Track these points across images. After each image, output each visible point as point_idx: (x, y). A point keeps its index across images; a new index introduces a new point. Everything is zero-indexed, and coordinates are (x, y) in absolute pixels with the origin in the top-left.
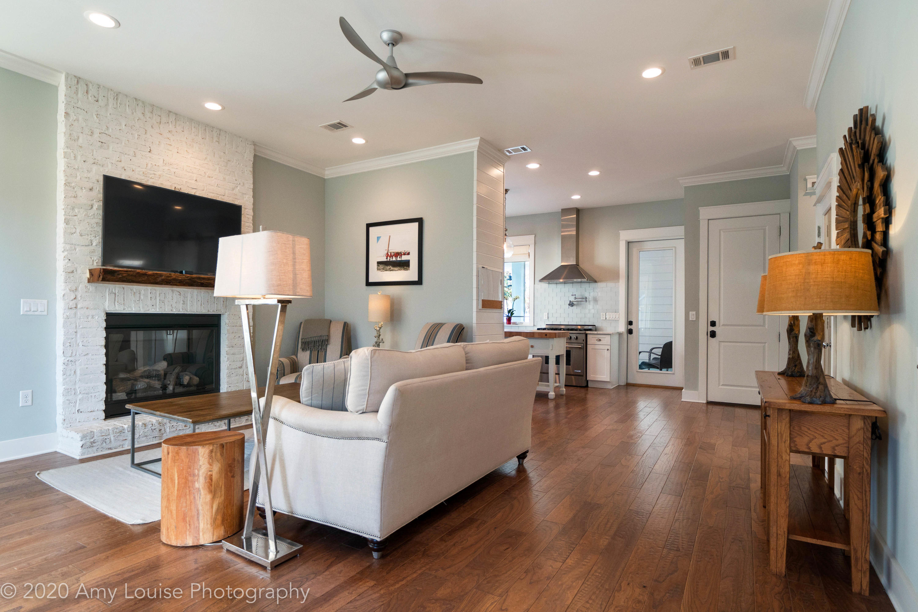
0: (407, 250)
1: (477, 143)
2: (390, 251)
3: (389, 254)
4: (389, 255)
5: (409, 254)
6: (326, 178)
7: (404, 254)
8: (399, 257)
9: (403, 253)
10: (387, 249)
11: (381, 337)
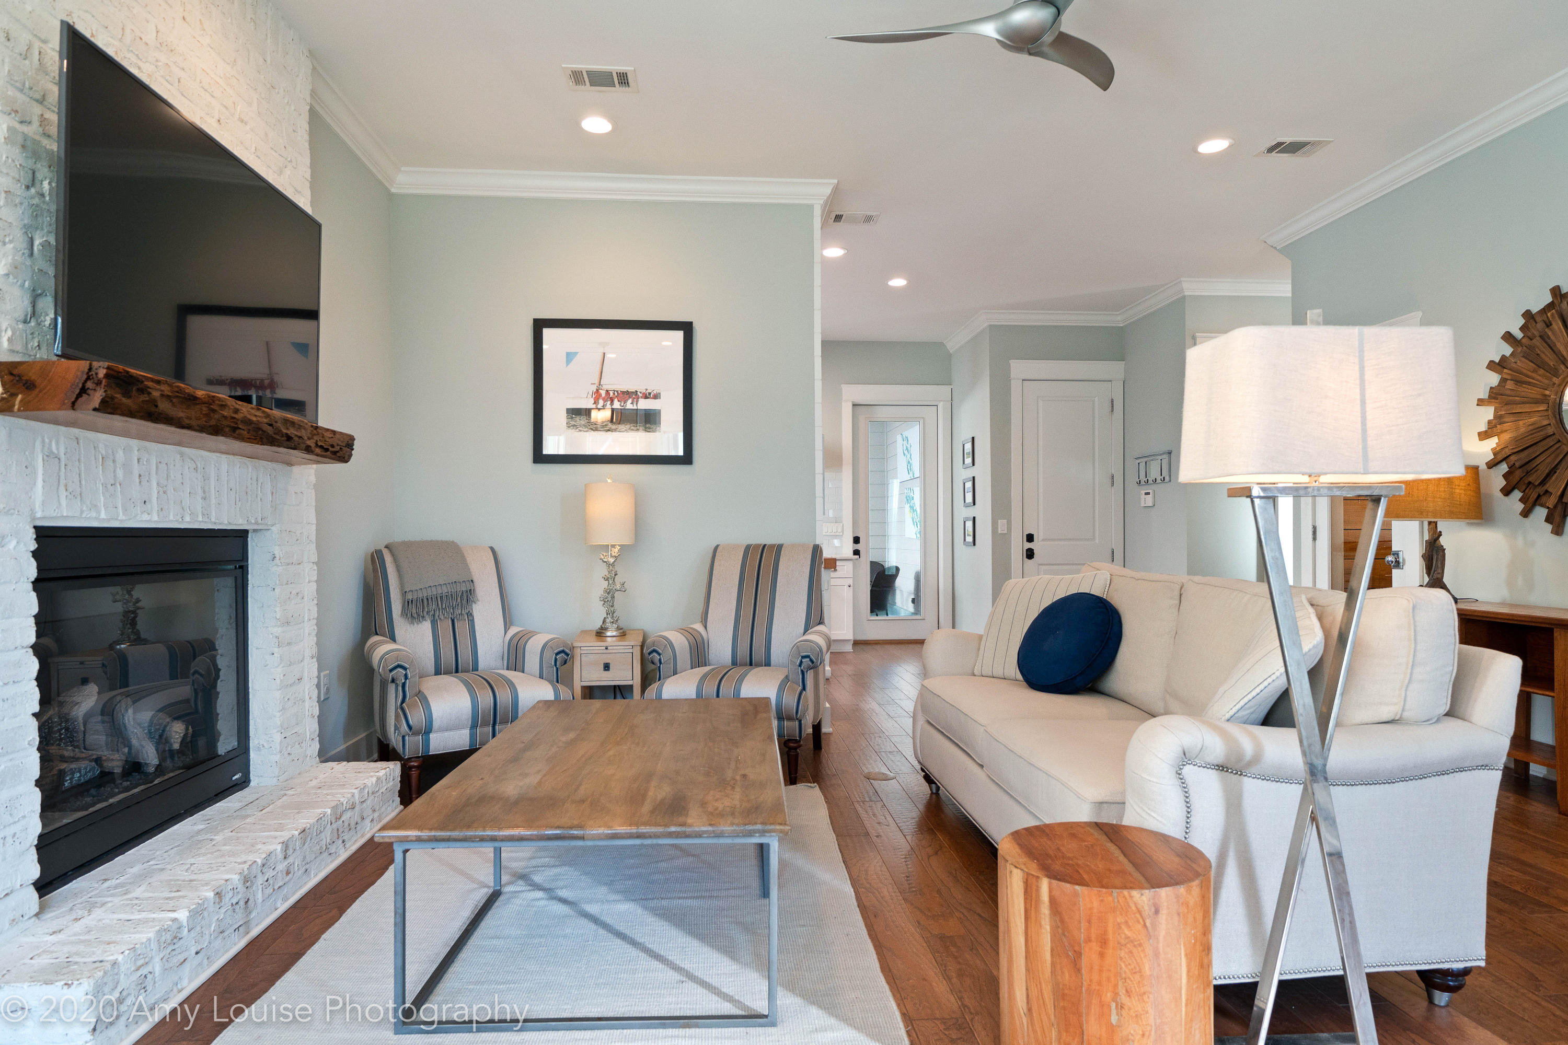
0: (652, 388)
1: (828, 191)
2: (606, 387)
3: (603, 393)
4: (603, 395)
5: (656, 396)
6: (393, 190)
7: (646, 397)
8: (630, 401)
9: (640, 395)
10: (597, 382)
11: (618, 580)
